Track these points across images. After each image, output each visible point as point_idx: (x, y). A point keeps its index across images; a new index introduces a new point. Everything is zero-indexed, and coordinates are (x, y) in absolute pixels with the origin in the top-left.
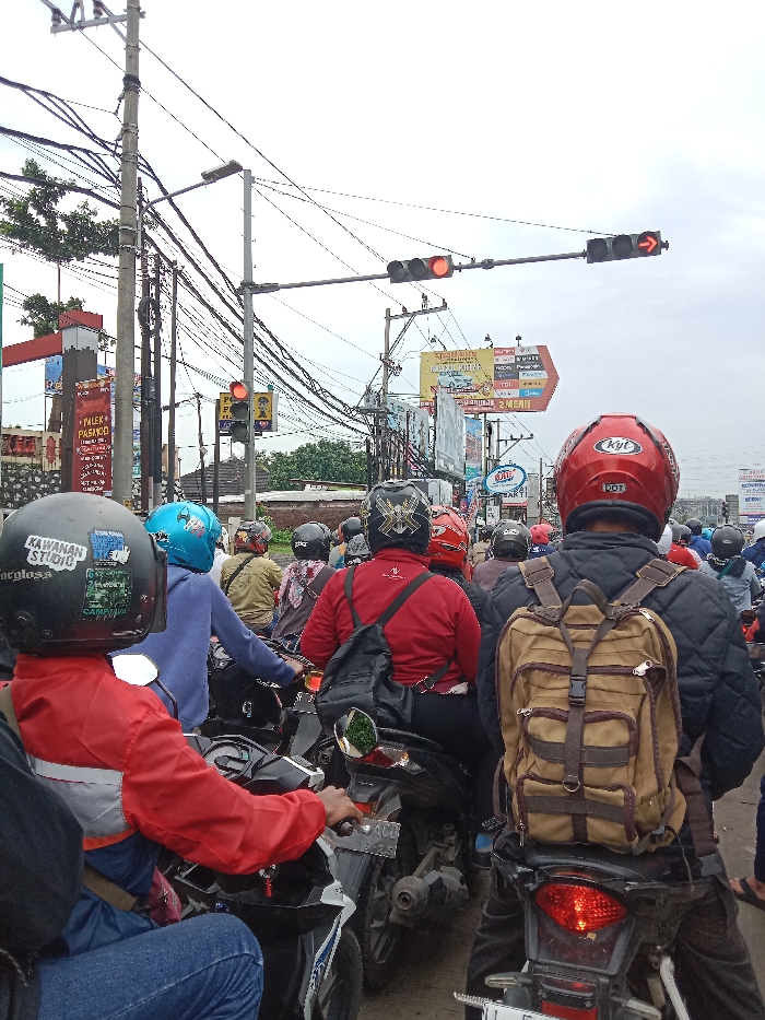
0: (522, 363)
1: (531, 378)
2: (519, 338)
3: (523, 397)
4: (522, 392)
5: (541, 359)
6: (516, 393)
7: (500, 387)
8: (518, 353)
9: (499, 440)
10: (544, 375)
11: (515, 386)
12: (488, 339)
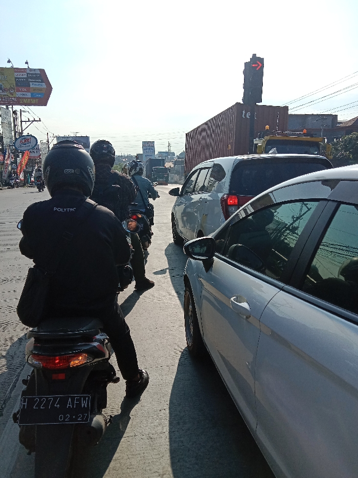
0: (31, 78)
1: (37, 86)
2: (27, 63)
3: (33, 97)
4: (32, 94)
5: (41, 76)
6: (29, 95)
7: (19, 91)
8: (28, 72)
9: (21, 121)
10: (44, 86)
11: (28, 91)
12: (9, 61)
